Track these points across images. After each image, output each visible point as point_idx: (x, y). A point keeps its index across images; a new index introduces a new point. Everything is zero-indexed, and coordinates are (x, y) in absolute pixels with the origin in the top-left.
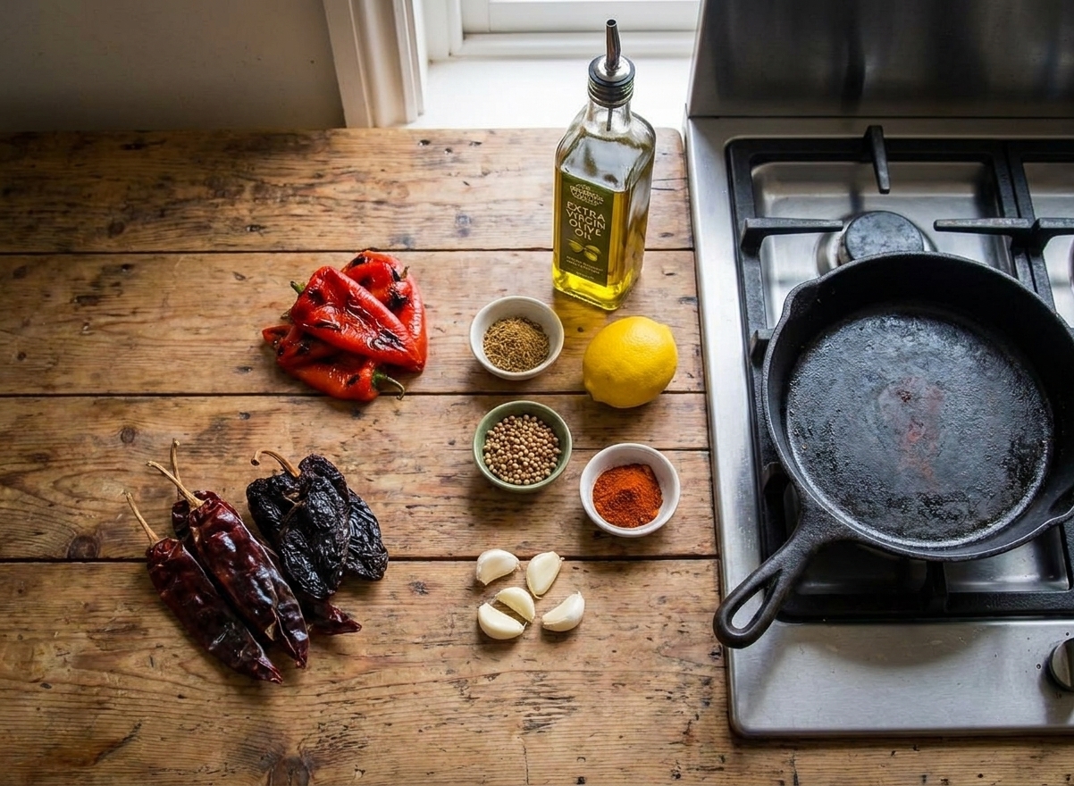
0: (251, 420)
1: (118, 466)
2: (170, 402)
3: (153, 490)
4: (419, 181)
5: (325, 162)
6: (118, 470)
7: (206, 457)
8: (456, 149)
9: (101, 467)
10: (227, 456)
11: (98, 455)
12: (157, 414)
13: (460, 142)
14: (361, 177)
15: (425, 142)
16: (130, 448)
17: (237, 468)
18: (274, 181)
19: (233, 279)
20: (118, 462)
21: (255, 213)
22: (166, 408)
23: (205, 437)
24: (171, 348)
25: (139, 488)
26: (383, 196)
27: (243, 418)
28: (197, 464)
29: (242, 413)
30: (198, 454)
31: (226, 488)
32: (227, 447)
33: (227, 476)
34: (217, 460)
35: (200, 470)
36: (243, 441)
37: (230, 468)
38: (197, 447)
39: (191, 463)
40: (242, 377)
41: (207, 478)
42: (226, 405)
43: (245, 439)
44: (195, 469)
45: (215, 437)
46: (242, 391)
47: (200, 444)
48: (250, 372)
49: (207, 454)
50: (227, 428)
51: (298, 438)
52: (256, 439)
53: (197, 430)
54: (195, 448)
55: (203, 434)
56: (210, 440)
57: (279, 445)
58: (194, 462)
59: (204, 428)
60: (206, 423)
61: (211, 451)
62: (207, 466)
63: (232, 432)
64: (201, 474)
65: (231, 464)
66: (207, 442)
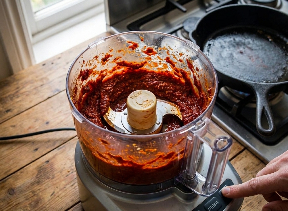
0: (50, 162)
1: (15, 204)
2: (18, 173)
3: (33, 203)
4: (50, 74)
5: (17, 84)
6: (15, 205)
7: (44, 181)
8: (54, 62)
9: (9, 207)
10: (51, 177)
11: (5, 205)
12: (17, 179)
13: (54, 60)
14: (31, 82)
15: (44, 65)
16: (15, 195)
17: (57, 178)
18: (4, 96)
19: (11, 128)
20: (14, 203)
21: (5, 107)
22: (18, 176)
23: (38, 176)
24: (7, 158)
25: (28, 205)
26: (42, 83)
27: (47, 163)
28: (42, 185)
29: (46, 162)
30: (41, 182)
31: (57, 186)
32: (48, 174)
33: (54, 183)
34: (48, 180)
35: (45, 186)
36: (52, 169)
37: (54, 180)
38: (38, 180)
39: (40, 186)
40: (37, 152)
41: (49, 187)
42: (38, 163)
43: (52, 168)
44: (43, 187)
45: (42, 174)
46: (40, 156)
47: (39, 179)
48: (39, 149)
49: (44, 180)
50: (44, 169)
51: (69, 158)
52: (56, 166)
53: (35, 176)
54: (38, 181)
55: (37, 175)
56: (41, 176)
57: (64, 164)
58: (41, 185)
59: (36, 174)
60: (36, 172)
61: (44, 178)
62: (46, 184)
63: (47, 169)
64: (46, 187)
65: (53, 178)
66: (40, 177)
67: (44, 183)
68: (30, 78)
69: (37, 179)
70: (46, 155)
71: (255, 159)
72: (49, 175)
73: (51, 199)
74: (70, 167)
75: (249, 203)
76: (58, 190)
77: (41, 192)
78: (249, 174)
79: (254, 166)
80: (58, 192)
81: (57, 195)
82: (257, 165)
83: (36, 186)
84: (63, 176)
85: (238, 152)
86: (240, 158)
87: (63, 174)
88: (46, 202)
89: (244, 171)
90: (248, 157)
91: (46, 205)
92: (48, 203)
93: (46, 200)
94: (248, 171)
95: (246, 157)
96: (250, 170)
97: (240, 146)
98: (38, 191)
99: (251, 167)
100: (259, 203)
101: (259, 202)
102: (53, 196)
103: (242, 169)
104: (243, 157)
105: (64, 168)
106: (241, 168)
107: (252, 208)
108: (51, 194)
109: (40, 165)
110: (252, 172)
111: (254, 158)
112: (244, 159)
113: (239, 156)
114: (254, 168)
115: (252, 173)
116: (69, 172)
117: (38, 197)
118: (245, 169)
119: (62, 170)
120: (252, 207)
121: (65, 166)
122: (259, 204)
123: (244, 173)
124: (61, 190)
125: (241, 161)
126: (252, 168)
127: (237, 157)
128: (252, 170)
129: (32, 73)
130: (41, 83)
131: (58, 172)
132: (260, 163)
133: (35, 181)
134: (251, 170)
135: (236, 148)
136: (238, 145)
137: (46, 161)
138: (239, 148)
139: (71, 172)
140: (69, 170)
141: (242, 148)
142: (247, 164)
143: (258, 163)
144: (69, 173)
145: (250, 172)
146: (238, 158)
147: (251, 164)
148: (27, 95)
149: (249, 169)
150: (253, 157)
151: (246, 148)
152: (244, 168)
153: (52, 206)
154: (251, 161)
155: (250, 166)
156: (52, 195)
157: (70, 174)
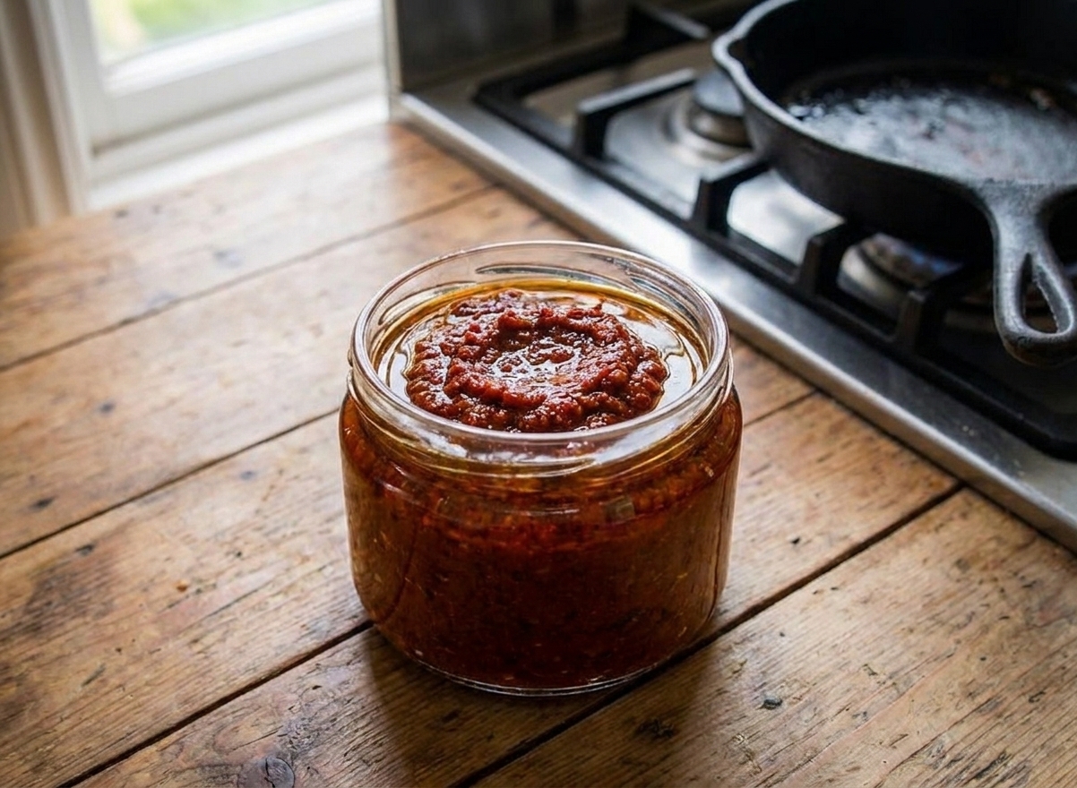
0: (97, 551)
8: (167, 204)
10: (95, 607)
15: (121, 214)
23: (36, 604)
27: (85, 554)
28: (49, 640)
29: (78, 550)
30: (44, 629)
31: (120, 646)
32: (85, 597)
33: (111, 630)
34: (79, 621)
35: (61, 647)
36: (105, 579)
37: (107, 619)
38: (35, 621)
39: (41, 645)
40: (45, 513)
41: (80, 650)
42: (45, 552)
43: (105, 575)
44: (52, 649)
45: (55, 597)
46: (58, 527)
47: (37, 616)
48: (55, 502)
49: (59, 622)
50: (67, 577)
51: (188, 536)
52: (123, 566)
53: (18, 604)
54: (34, 624)
55: (32, 601)
56: (49, 604)
57: (165, 556)
58: (45, 641)
59: (29, 594)
60: (28, 589)
61: (64, 614)
62: (70, 635)
63: (78, 577)
64: (68, 649)
65: (103, 614)
66: (45, 608)
67: (59, 631)
68: (56, 255)
69: (27, 618)
70: (84, 526)
71: (1008, 524)
72: (89, 600)
73: (85, 697)
74: (189, 571)
75: (981, 699)
76: (123, 659)
77: (39, 667)
78: (981, 582)
79: (1003, 552)
80: (120, 670)
81: (114, 681)
82: (1021, 548)
83: (20, 643)
84: (150, 604)
85: (927, 499)
86: (938, 522)
87: (153, 598)
88: (57, 708)
89: (956, 572)
90: (976, 517)
91: (58, 720)
92: (67, 713)
93: (60, 700)
94: (975, 573)
95: (964, 516)
96: (985, 568)
97: (935, 477)
98: (25, 666)
99: (990, 558)
100: (1031, 701)
101: (1032, 694)
102: (93, 684)
103: (947, 564)
104: (951, 519)
105: (163, 572)
106: (941, 561)
107: (1001, 720)
108: (85, 678)
109: (53, 560)
110: (997, 573)
111: (1003, 522)
112: (956, 526)
113: (932, 513)
114: (1004, 561)
115: (995, 580)
116: (182, 589)
117: (22, 688)
118: (962, 564)
119: (152, 580)
120: (1000, 716)
121: (169, 567)
122: (1032, 706)
123: (958, 581)
124: (138, 659)
125: (945, 534)
126: (994, 561)
127: (922, 519)
128: (995, 568)
129: (68, 238)
130: (101, 273)
131: (132, 590)
132: (1033, 541)
133: (19, 624)
134: (991, 566)
135: (917, 483)
136: (927, 471)
137: (78, 545)
138: (931, 485)
139: (191, 590)
140: (185, 582)
141: (948, 484)
142: (971, 545)
143: (1021, 541)
144: (181, 595)
145: (985, 575)
146: (930, 520)
147: (992, 545)
148: (34, 312)
149: (982, 564)
150: (997, 518)
151: (966, 482)
152: (954, 559)
153: (85, 724)
154: (990, 533)
155: (982, 554)
156: (88, 682)
157: (187, 597)
